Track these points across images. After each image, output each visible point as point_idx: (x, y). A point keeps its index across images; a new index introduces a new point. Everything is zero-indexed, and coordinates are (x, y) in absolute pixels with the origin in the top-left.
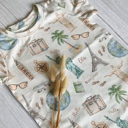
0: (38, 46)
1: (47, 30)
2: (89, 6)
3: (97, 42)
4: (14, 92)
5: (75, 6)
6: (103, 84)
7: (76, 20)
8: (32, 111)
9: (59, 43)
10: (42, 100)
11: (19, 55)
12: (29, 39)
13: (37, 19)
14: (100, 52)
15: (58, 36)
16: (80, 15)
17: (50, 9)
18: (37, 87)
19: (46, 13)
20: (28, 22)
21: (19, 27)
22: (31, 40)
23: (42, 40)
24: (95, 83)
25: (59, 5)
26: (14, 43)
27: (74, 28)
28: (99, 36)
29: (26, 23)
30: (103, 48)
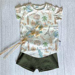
0: (37, 17)
1: (43, 14)
2: (61, 16)
3: (53, 28)
4: (21, 24)
5: (57, 13)
6: (44, 40)
7: (53, 18)
8: (22, 32)
9: (43, 20)
10: (26, 31)
11: (30, 15)
12: (36, 13)
13: (43, 9)
14: (51, 31)
15: (45, 18)
16: (56, 17)
17: (49, 8)
18: (28, 27)
19: (47, 9)
20: (40, 7)
21: (36, 7)
22: (37, 13)
23: (39, 16)
24: (42, 38)
25: (52, 9)
26: (31, 11)
27: (51, 19)
28: (55, 27)
29: (39, 7)
30: (53, 31)
